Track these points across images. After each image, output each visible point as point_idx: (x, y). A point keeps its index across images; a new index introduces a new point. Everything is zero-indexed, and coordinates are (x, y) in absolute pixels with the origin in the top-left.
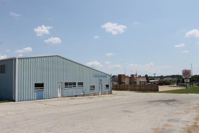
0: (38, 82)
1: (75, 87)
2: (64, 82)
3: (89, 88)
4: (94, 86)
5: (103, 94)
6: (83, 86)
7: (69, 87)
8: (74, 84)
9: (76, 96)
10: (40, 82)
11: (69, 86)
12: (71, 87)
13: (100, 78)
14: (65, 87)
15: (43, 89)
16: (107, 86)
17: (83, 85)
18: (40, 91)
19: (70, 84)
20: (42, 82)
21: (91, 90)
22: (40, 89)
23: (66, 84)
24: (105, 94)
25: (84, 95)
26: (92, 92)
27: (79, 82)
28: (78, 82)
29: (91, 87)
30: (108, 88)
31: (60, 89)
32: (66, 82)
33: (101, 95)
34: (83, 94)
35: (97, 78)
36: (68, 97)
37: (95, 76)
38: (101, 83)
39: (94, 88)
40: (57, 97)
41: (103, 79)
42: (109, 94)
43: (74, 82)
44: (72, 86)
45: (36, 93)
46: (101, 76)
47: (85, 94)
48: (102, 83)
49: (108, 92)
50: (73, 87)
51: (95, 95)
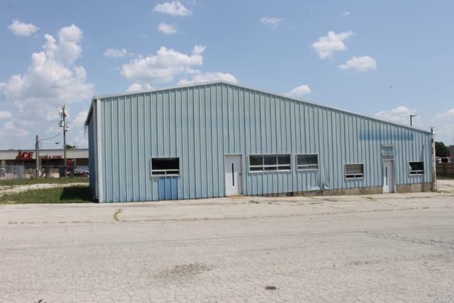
0: (160, 156)
1: (289, 168)
2: (249, 154)
3: (340, 173)
4: (362, 165)
5: (399, 191)
6: (317, 167)
7: (266, 169)
8: (286, 159)
9: (291, 194)
10: (167, 156)
11: (264, 166)
12: (275, 168)
13: (385, 143)
14: (252, 169)
15: (177, 172)
16: (417, 167)
17: (316, 162)
18: (168, 177)
19: (271, 160)
20: (173, 156)
21: (348, 177)
22: (168, 173)
23: (255, 160)
24: (406, 189)
25: (320, 193)
26: (352, 184)
27: (304, 153)
28: (299, 153)
29: (348, 167)
30: (423, 173)
31: (236, 174)
32: (253, 154)
33: (393, 192)
34: (318, 188)
35: (375, 144)
36: (262, 195)
37: (367, 136)
38: (388, 157)
39: (362, 172)
40: (225, 197)
41: (397, 144)
42: (423, 191)
43: (284, 153)
44: (277, 166)
45: (155, 184)
46: (390, 136)
47: (326, 188)
48: (392, 157)
49: (420, 186)
50: (280, 168)
51: (363, 191)
